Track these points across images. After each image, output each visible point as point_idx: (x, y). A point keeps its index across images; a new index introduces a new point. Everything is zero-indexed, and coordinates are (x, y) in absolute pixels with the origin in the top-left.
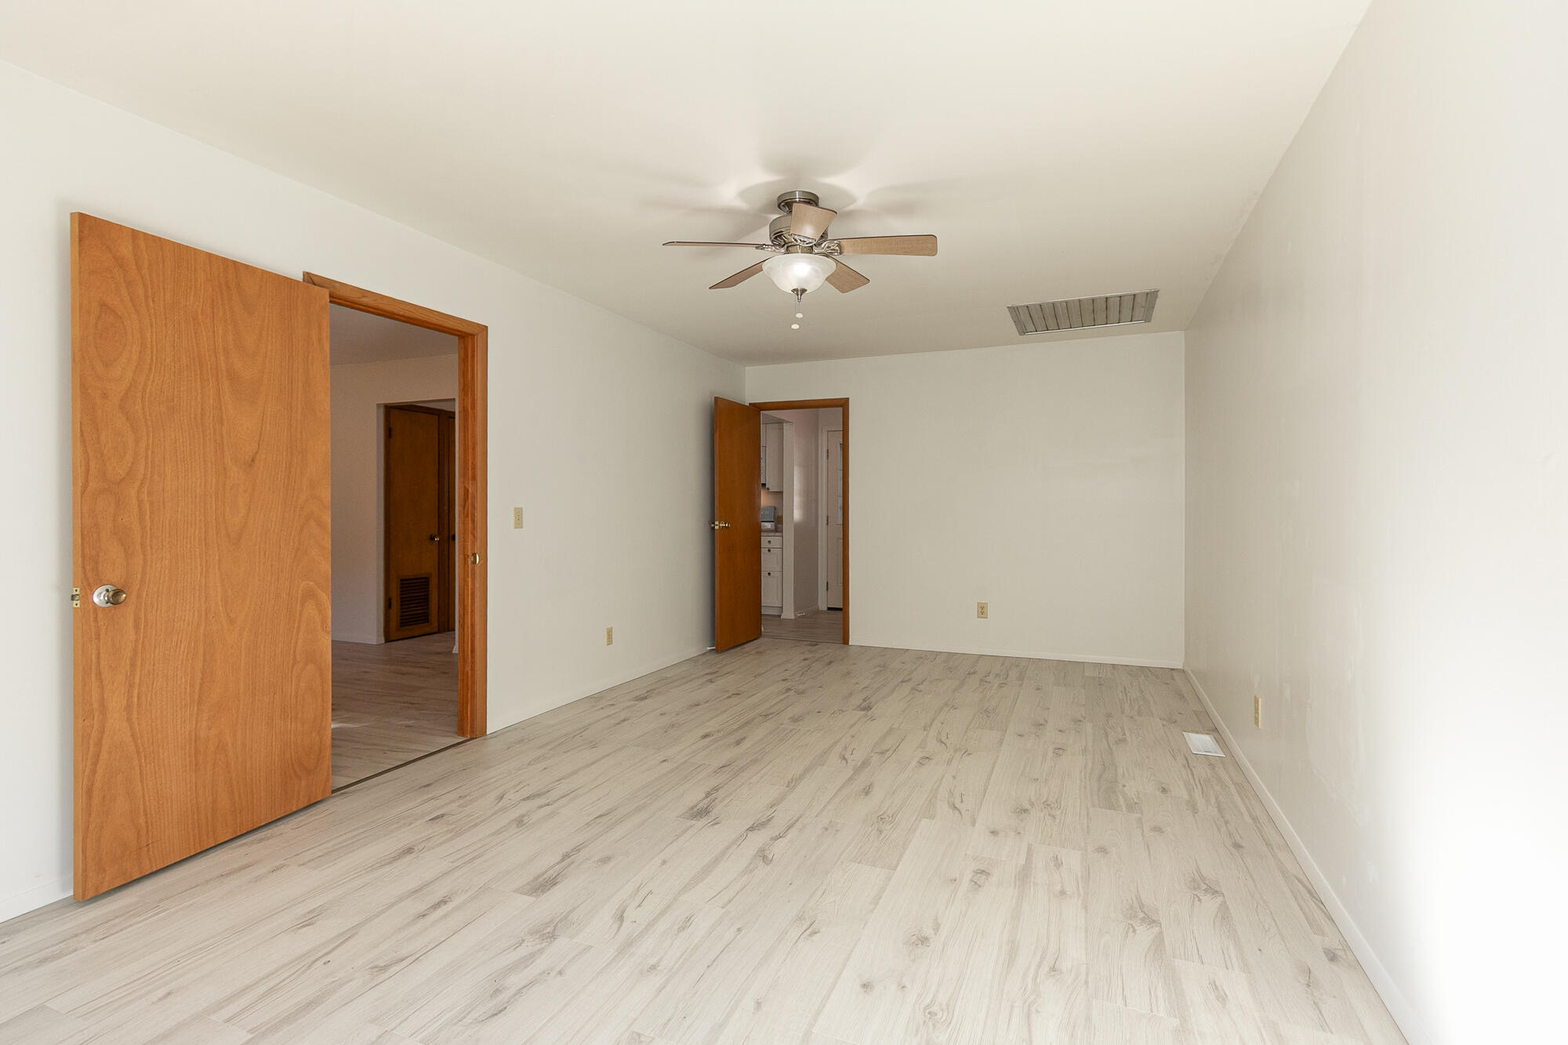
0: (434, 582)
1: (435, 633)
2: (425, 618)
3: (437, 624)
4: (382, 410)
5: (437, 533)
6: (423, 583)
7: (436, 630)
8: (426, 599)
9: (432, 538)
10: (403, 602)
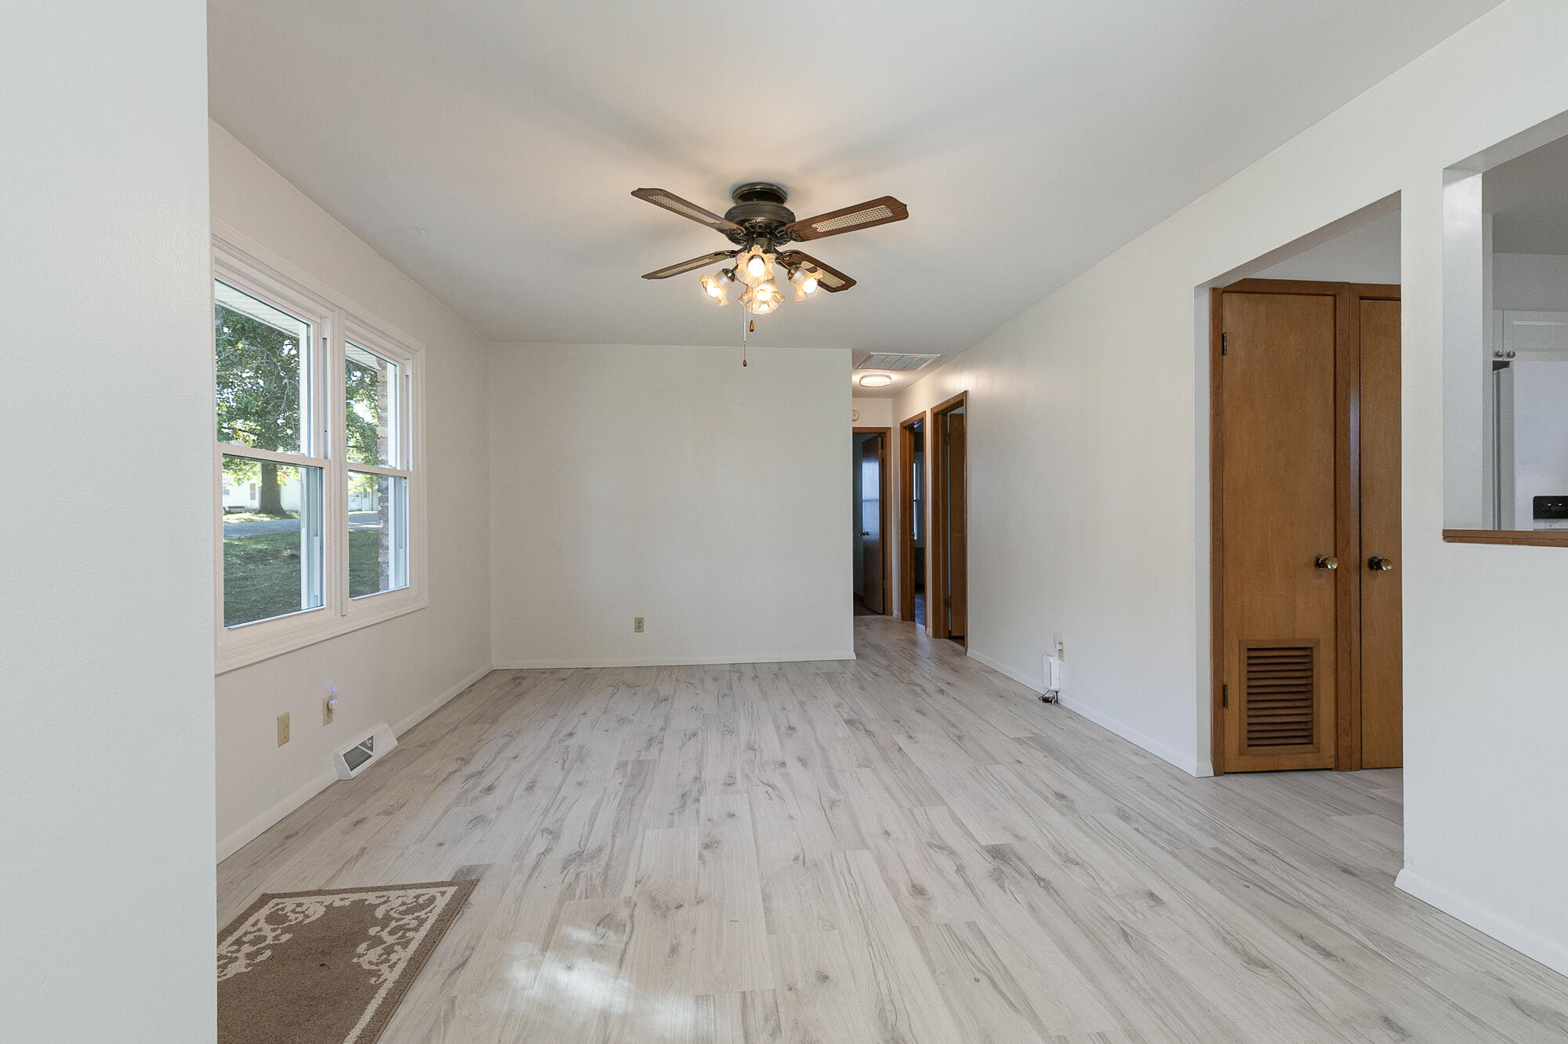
0: (1324, 659)
1: (1331, 769)
2: (1305, 734)
3: (1332, 752)
4: (1206, 300)
5: (1332, 553)
6: (1301, 657)
7: (1331, 763)
8: (1305, 694)
9: (1320, 564)
10: (1254, 695)
